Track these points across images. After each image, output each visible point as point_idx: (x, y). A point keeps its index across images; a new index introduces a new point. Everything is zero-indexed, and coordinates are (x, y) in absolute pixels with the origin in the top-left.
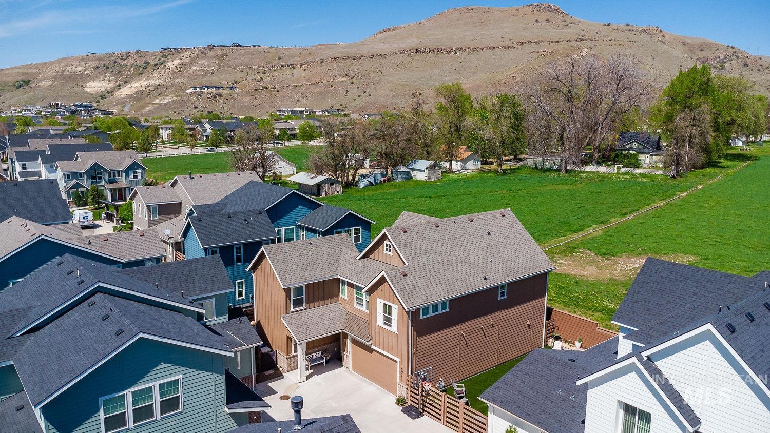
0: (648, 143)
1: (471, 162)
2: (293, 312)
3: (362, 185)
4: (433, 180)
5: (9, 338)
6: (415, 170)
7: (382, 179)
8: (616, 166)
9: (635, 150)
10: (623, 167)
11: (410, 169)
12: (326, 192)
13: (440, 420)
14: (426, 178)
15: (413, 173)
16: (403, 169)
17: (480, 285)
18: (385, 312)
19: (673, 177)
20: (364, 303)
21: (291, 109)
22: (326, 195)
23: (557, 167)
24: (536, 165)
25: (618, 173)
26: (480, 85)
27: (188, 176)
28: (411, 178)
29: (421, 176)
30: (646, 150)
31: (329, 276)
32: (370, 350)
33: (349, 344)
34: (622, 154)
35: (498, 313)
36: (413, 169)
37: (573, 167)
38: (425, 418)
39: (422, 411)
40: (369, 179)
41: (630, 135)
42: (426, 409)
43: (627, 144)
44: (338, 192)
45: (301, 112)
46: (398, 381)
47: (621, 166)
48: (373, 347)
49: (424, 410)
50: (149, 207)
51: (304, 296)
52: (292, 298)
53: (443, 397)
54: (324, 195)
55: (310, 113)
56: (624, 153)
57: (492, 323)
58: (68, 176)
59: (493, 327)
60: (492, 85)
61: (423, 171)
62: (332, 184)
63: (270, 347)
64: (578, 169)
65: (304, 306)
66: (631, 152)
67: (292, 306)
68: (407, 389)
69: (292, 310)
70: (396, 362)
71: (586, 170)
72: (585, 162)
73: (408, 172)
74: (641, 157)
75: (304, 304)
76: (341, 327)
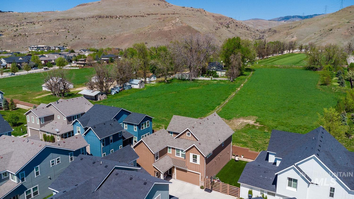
0: (219, 66)
1: (153, 78)
3: (113, 93)
4: (141, 88)
6: (133, 84)
7: (120, 89)
8: (210, 77)
9: (215, 70)
11: (131, 84)
12: (100, 98)
13: (219, 191)
14: (139, 88)
15: (132, 86)
16: (128, 84)
17: (219, 143)
19: (232, 81)
20: (180, 155)
22: (100, 100)
23: (187, 78)
24: (179, 78)
25: (211, 80)
27: (56, 102)
28: (132, 88)
29: (137, 87)
30: (219, 70)
32: (186, 171)
33: (175, 171)
34: (210, 71)
35: (222, 151)
36: (132, 84)
37: (194, 78)
38: (213, 192)
40: (116, 90)
41: (212, 64)
43: (212, 67)
44: (105, 98)
46: (200, 181)
47: (212, 77)
48: (188, 170)
49: (212, 189)
51: (159, 155)
52: (155, 157)
53: (220, 183)
56: (211, 71)
61: (137, 84)
62: (102, 95)
64: (196, 79)
66: (213, 70)
67: (155, 160)
68: (204, 183)
70: (199, 174)
71: (199, 79)
72: (198, 76)
73: (130, 85)
74: (217, 72)
75: (159, 158)
76: (173, 165)
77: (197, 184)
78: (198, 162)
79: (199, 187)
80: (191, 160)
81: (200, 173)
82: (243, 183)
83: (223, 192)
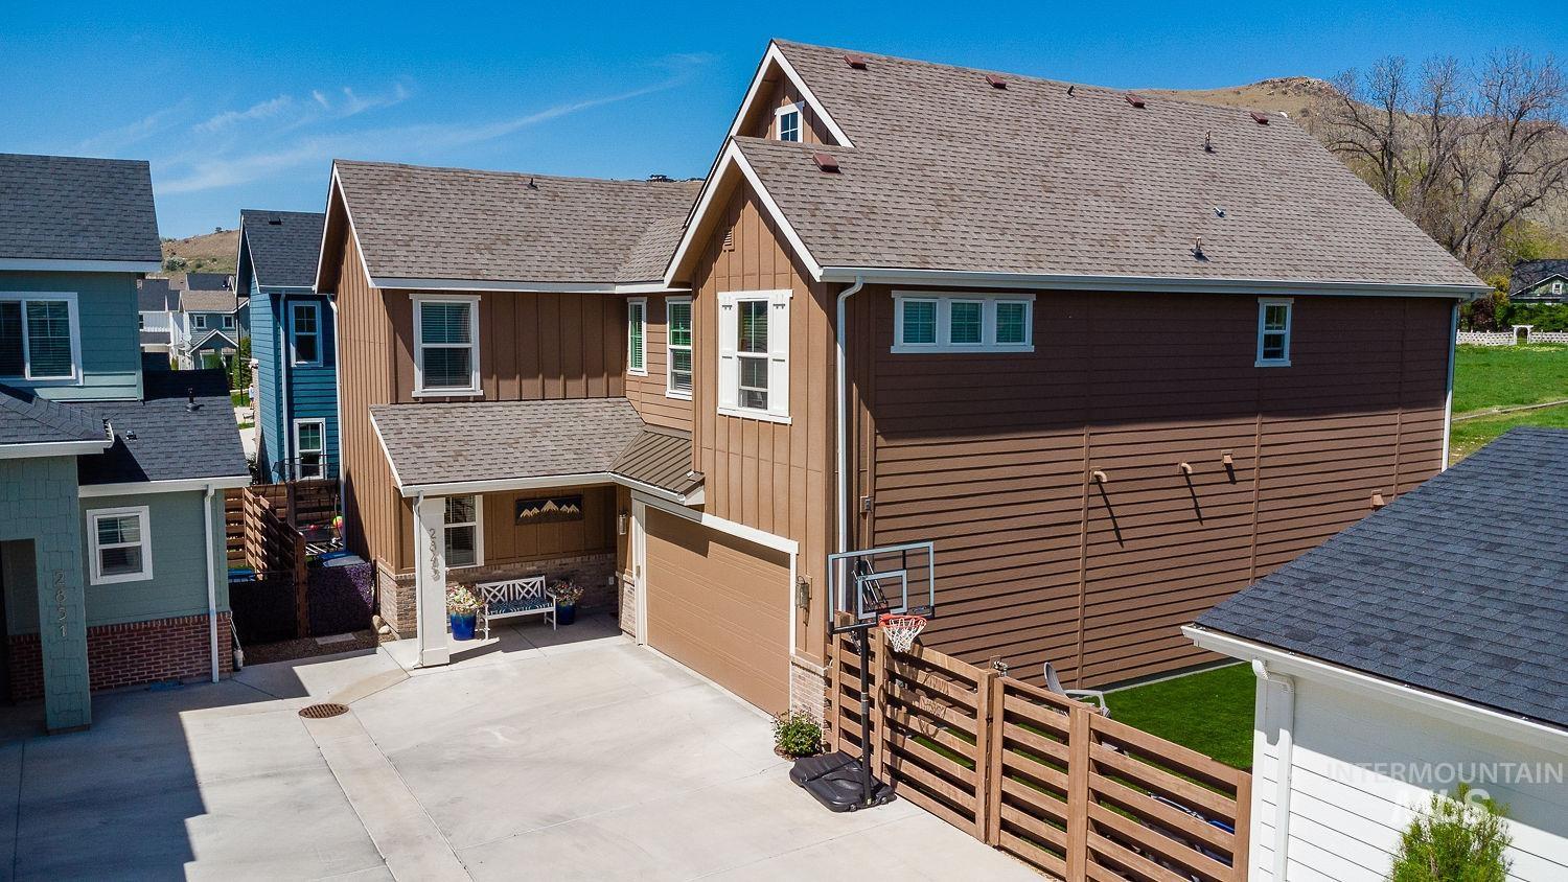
2: (426, 400)
8: (1515, 327)
10: (1534, 330)
13: (970, 816)
18: (745, 344)
25: (1522, 344)
31: (576, 279)
32: (699, 540)
33: (639, 542)
34: (1523, 308)
38: (902, 815)
39: (887, 779)
42: (906, 767)
43: (1536, 287)
46: (792, 650)
47: (1529, 327)
48: (708, 520)
49: (897, 776)
51: (474, 345)
52: (419, 345)
53: (983, 687)
56: (1529, 305)
57: (1228, 460)
58: (198, 321)
65: (475, 387)
66: (1548, 305)
67: (419, 375)
68: (829, 682)
70: (781, 559)
75: (476, 377)
76: (606, 463)
77: (756, 686)
78: (778, 407)
79: (762, 732)
80: (729, 396)
81: (789, 546)
82: (1299, 641)
83: (1009, 840)
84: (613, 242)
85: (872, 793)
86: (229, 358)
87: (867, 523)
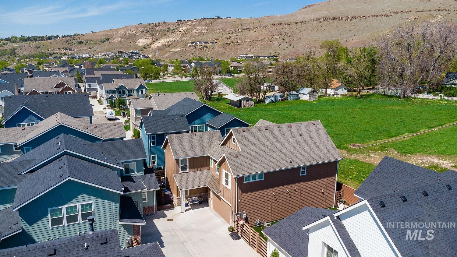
1: (341, 90)
2: (181, 173)
3: (267, 102)
4: (312, 100)
5: (19, 174)
6: (302, 94)
7: (280, 99)
8: (440, 95)
9: (455, 85)
10: (444, 96)
11: (299, 93)
12: (244, 105)
13: (248, 242)
14: (308, 99)
15: (300, 96)
16: (294, 93)
17: (286, 166)
18: (226, 177)
21: (246, 55)
22: (244, 107)
23: (398, 94)
24: (385, 93)
25: (441, 100)
26: (365, 40)
27: (157, 94)
28: (299, 98)
29: (305, 98)
31: (203, 154)
32: (220, 199)
33: (212, 195)
34: (446, 87)
35: (300, 184)
36: (300, 93)
37: (410, 95)
38: (241, 241)
39: (240, 236)
40: (271, 99)
41: (453, 75)
42: (242, 235)
43: (450, 81)
44: (251, 106)
45: (252, 57)
46: (231, 218)
47: (443, 95)
48: (221, 197)
49: (242, 236)
50: (136, 110)
51: (188, 165)
52: (180, 165)
53: (249, 229)
54: (243, 107)
55: (257, 57)
56: (448, 86)
57: (295, 189)
58: (107, 92)
59: (296, 192)
60: (373, 40)
61: (306, 95)
62: (248, 101)
63: (171, 192)
64: (413, 96)
65: (188, 171)
66: (453, 86)
67: (180, 170)
68: (235, 223)
69: (180, 172)
70: (229, 206)
71: (418, 97)
72: (419, 92)
73: (297, 95)
75: (188, 169)
76: (207, 184)
77: (229, 222)
78: (229, 187)
79: (227, 228)
81: (231, 205)
83: (251, 245)
84: (208, 145)
85: (239, 238)
86: (114, 101)
87: (240, 204)
